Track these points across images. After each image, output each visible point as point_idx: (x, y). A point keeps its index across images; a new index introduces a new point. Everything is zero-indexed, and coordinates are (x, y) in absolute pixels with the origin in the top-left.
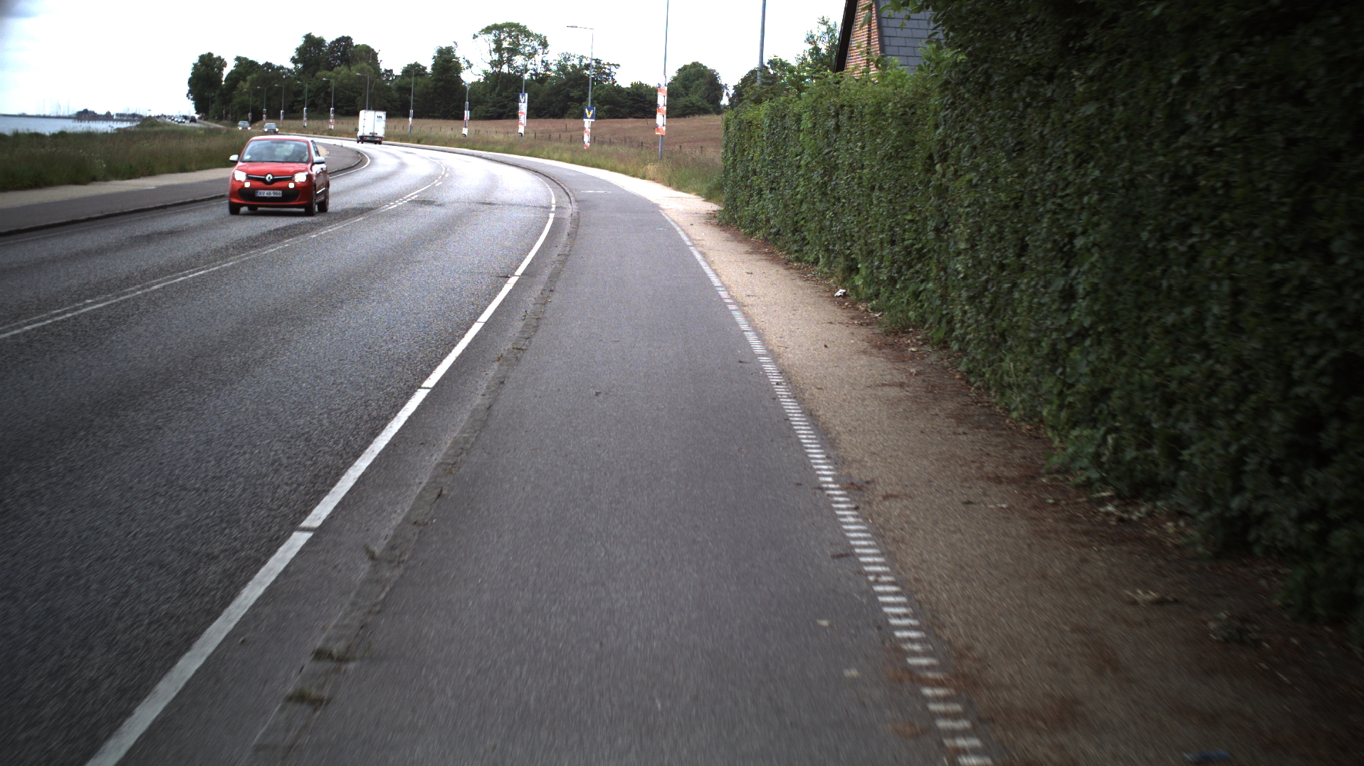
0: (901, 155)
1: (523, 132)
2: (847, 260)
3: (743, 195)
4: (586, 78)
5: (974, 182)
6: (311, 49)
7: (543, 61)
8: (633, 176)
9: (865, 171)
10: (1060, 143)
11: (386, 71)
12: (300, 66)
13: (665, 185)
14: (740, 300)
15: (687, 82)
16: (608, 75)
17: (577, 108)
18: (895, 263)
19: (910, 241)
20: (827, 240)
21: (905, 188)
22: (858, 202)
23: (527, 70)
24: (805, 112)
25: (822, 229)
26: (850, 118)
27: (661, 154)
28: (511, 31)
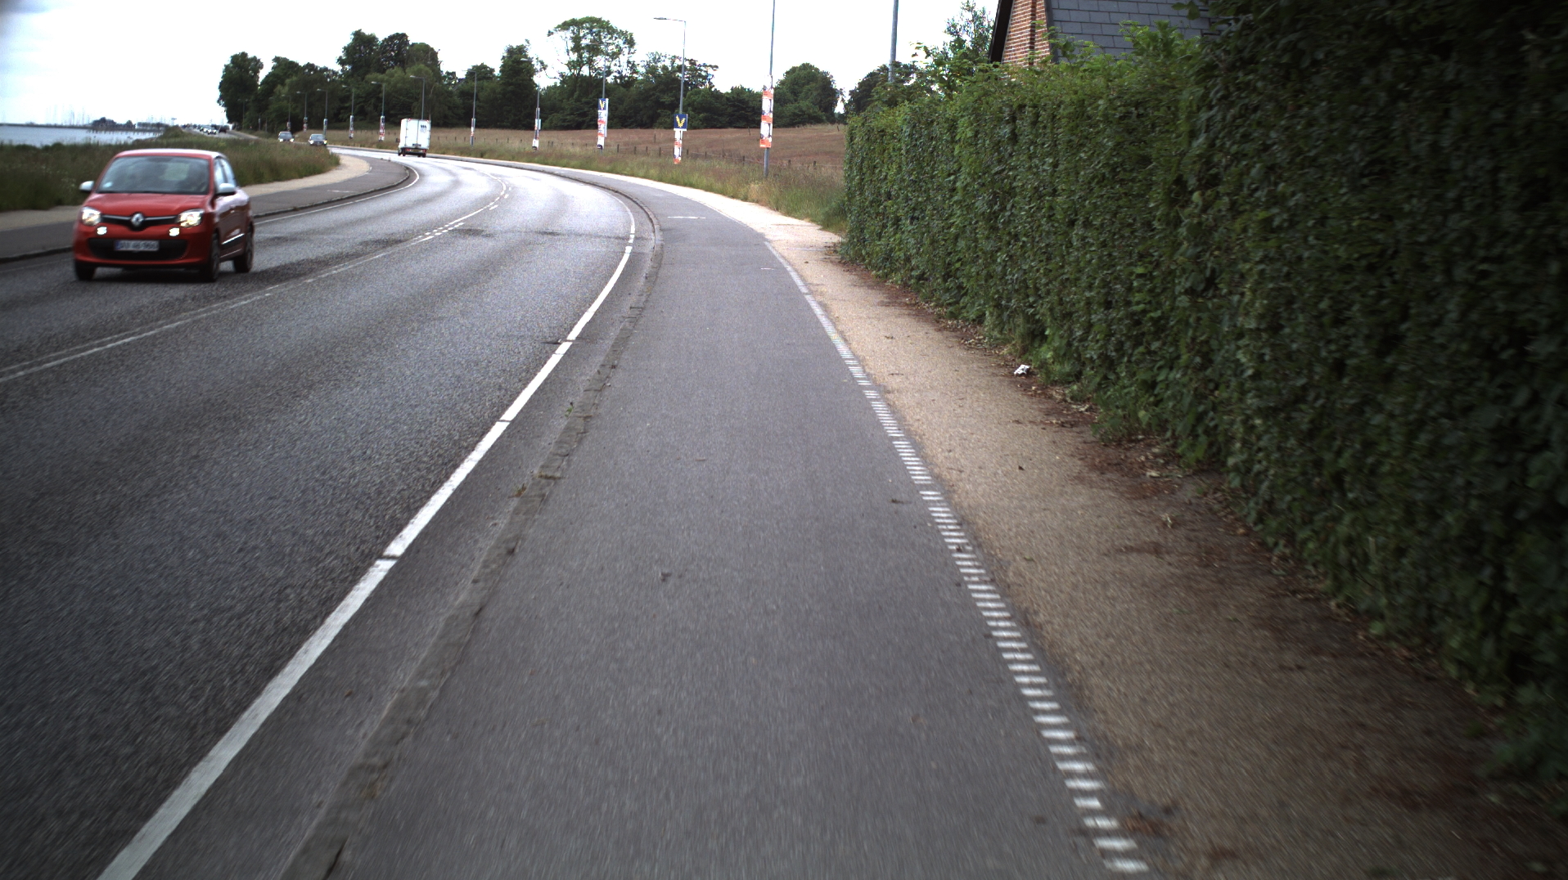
0: (1121, 176)
1: (603, 144)
2: (1028, 322)
3: (873, 225)
4: (677, 81)
5: (1276, 223)
6: (361, 49)
7: (629, 62)
8: (733, 197)
9: (1059, 199)
10: (1481, 162)
11: (448, 73)
12: (348, 67)
13: (771, 208)
14: (880, 381)
15: (796, 87)
16: (705, 78)
17: (668, 116)
18: (1113, 335)
19: (1142, 306)
20: (998, 291)
21: (1130, 225)
22: (1047, 242)
23: (609, 73)
24: (962, 116)
25: (989, 276)
26: (1034, 123)
27: (767, 170)
28: (592, 27)
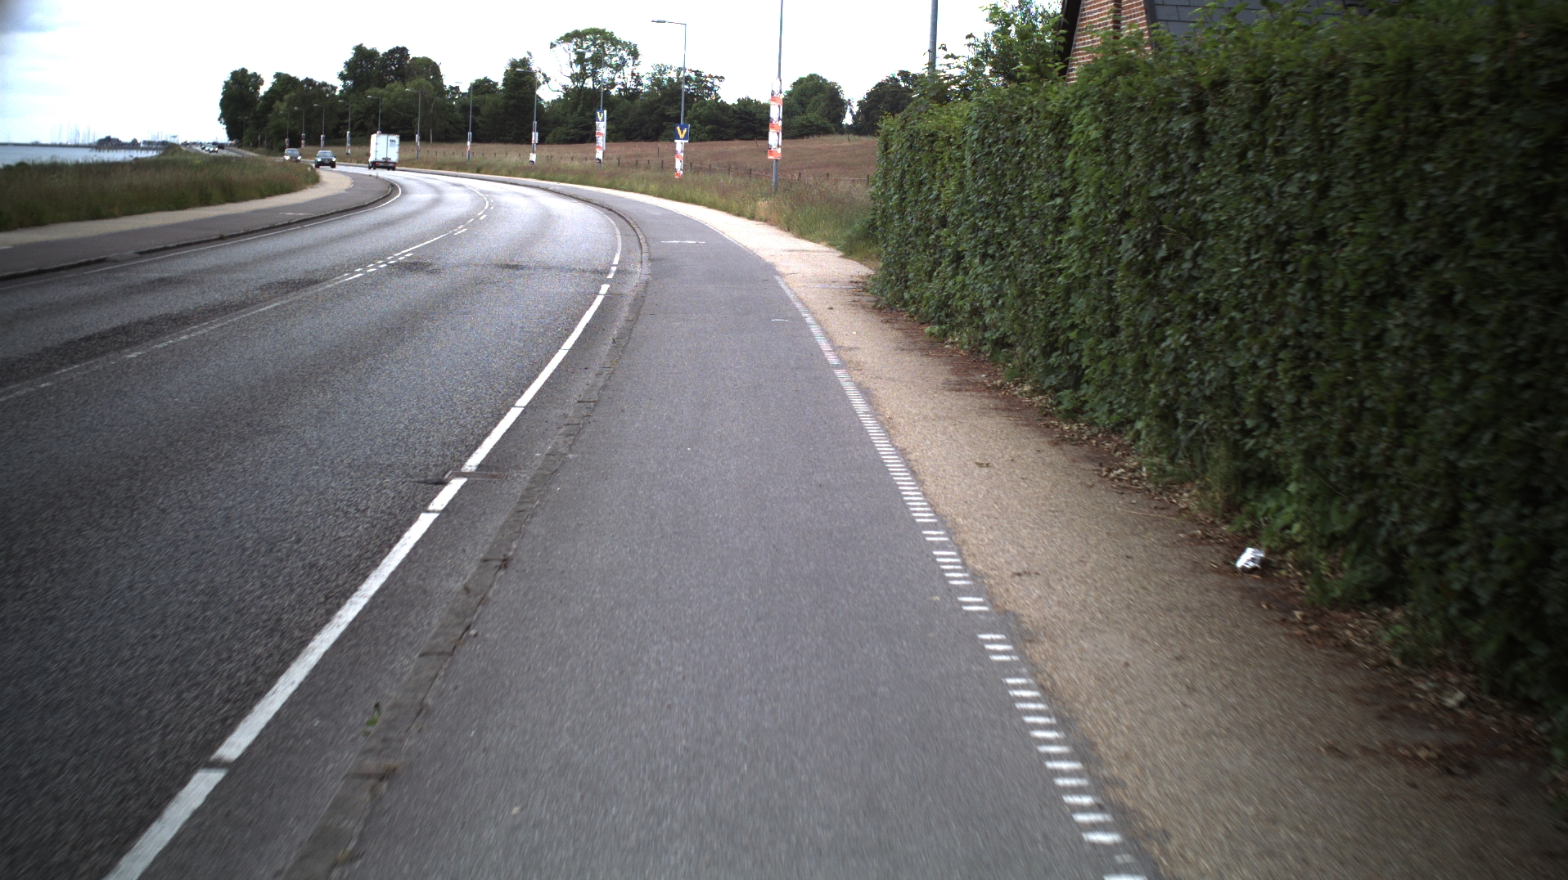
1: (601, 158)
4: (684, 93)
6: (364, 64)
7: (633, 74)
8: (739, 215)
12: (349, 82)
13: (781, 229)
15: (804, 98)
16: (711, 89)
17: (672, 129)
23: (613, 85)
25: (1145, 364)
26: (1256, 111)
27: (776, 183)
28: (596, 39)
